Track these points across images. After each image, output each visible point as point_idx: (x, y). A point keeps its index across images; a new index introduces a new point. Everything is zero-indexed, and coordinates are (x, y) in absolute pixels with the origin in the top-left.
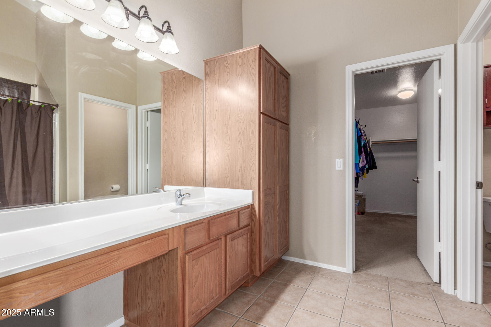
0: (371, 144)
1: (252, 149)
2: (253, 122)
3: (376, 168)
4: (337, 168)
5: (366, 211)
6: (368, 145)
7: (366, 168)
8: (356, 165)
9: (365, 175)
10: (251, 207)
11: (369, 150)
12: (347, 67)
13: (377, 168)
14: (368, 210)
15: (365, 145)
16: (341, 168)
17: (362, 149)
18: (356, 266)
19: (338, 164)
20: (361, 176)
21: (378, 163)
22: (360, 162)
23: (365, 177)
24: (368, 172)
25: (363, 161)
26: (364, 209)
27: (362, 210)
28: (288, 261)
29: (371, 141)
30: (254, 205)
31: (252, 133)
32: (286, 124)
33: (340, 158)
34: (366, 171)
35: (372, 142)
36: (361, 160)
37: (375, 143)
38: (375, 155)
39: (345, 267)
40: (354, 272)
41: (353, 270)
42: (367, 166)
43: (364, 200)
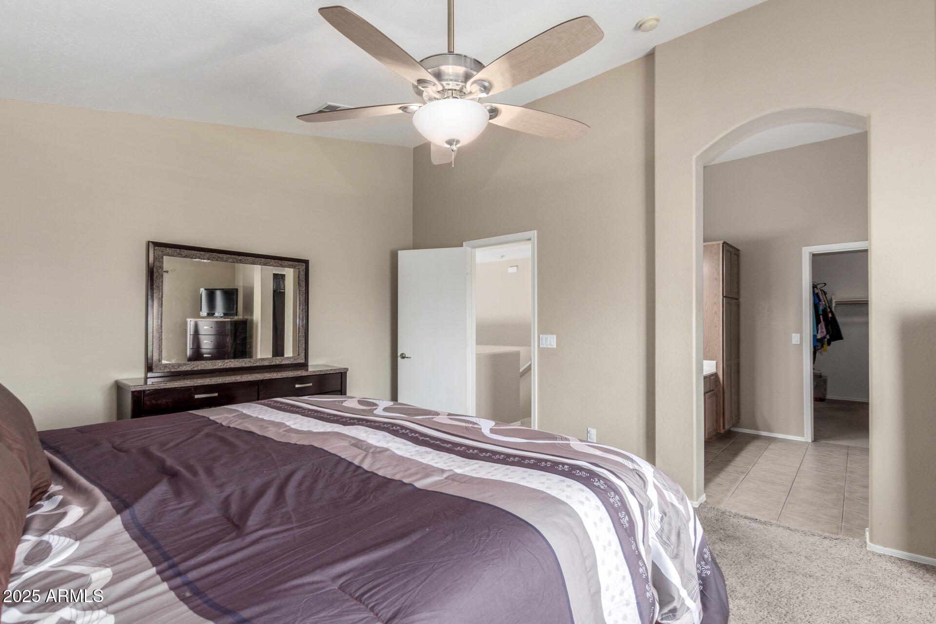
0: (834, 305)
1: (715, 326)
2: (716, 304)
3: (842, 338)
4: (793, 343)
5: (827, 398)
6: (829, 310)
7: (826, 340)
8: (815, 336)
9: (825, 348)
10: (715, 375)
11: (830, 315)
12: (803, 248)
13: (844, 337)
14: (829, 396)
15: (824, 310)
16: (799, 343)
17: (820, 317)
18: (815, 435)
19: (795, 338)
20: (819, 349)
21: (844, 331)
22: (818, 333)
23: (825, 351)
24: (829, 344)
25: (822, 332)
26: (825, 395)
27: (821, 396)
28: (738, 433)
29: (834, 301)
30: (718, 373)
31: (716, 313)
32: (737, 299)
33: (797, 333)
34: (826, 343)
35: (836, 301)
36: (819, 331)
37: (839, 304)
38: (839, 320)
39: (803, 436)
40: (812, 441)
41: (812, 439)
42: (828, 337)
43: (825, 382)
